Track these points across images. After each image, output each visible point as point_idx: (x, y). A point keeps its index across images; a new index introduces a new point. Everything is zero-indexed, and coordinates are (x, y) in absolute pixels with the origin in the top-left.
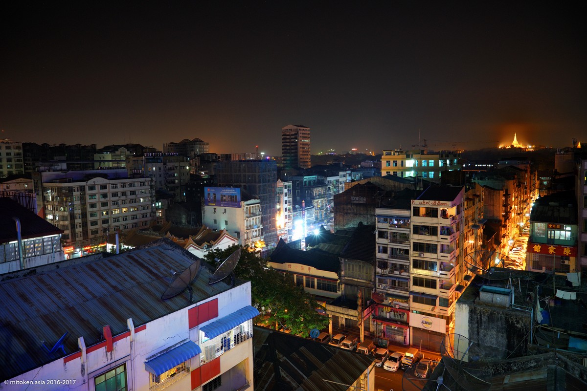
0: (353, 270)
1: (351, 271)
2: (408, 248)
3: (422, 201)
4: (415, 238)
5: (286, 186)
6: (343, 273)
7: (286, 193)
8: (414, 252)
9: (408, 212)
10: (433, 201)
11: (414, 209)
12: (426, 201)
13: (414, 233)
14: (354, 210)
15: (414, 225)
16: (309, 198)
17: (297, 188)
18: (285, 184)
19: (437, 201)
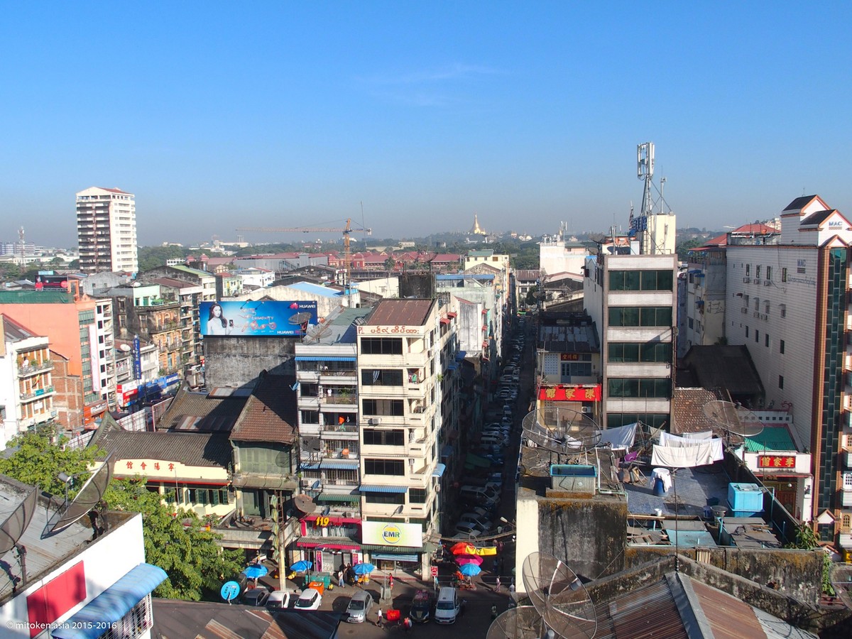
0: (256, 459)
1: (253, 462)
2: (356, 411)
3: (375, 328)
4: (367, 392)
5: (99, 308)
6: (238, 467)
7: (100, 323)
8: (365, 416)
9: (351, 347)
10: (393, 327)
11: (362, 342)
12: (382, 327)
13: (364, 384)
14: (242, 348)
15: (362, 370)
16: (146, 330)
17: (121, 311)
18: (99, 304)
19: (400, 327)
